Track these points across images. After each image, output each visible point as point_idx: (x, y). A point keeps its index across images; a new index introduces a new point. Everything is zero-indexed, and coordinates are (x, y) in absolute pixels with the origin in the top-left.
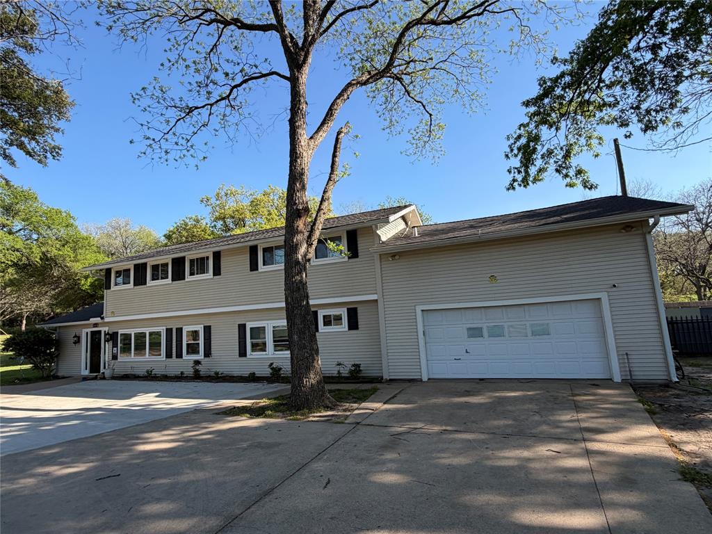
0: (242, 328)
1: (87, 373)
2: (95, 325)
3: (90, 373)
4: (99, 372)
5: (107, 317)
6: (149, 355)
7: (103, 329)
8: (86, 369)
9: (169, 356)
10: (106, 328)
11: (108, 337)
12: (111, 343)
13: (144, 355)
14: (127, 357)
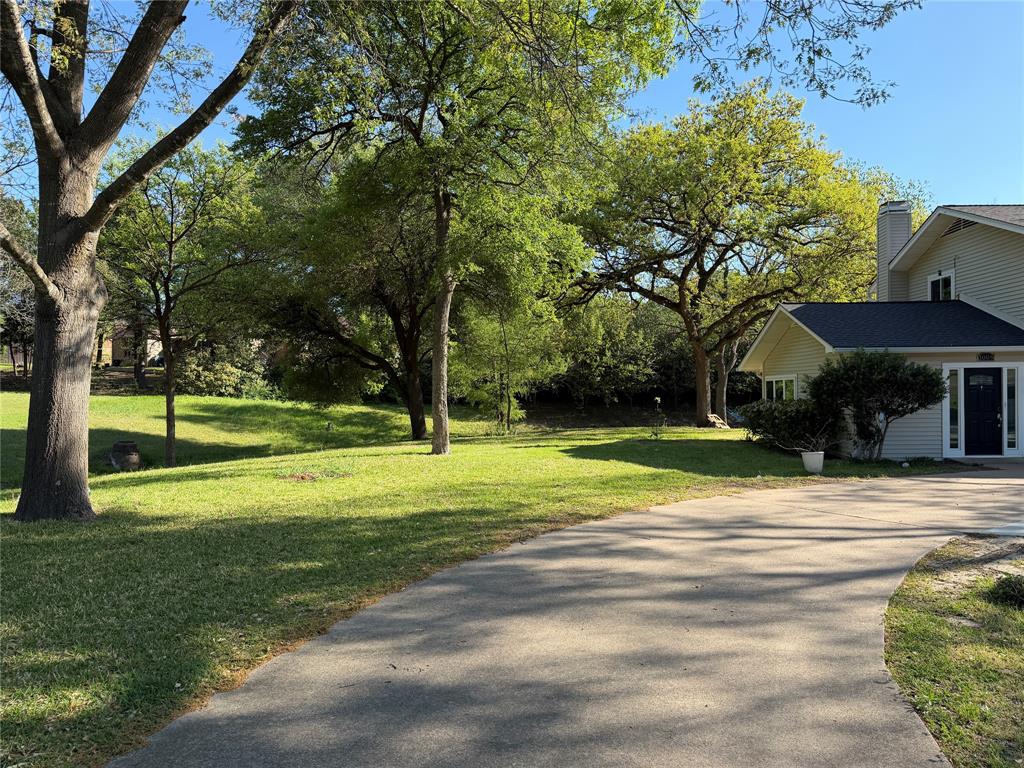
1: (959, 453)
2: (988, 357)
3: (966, 454)
4: (1000, 451)
7: (1006, 366)
8: (952, 447)
10: (1016, 365)
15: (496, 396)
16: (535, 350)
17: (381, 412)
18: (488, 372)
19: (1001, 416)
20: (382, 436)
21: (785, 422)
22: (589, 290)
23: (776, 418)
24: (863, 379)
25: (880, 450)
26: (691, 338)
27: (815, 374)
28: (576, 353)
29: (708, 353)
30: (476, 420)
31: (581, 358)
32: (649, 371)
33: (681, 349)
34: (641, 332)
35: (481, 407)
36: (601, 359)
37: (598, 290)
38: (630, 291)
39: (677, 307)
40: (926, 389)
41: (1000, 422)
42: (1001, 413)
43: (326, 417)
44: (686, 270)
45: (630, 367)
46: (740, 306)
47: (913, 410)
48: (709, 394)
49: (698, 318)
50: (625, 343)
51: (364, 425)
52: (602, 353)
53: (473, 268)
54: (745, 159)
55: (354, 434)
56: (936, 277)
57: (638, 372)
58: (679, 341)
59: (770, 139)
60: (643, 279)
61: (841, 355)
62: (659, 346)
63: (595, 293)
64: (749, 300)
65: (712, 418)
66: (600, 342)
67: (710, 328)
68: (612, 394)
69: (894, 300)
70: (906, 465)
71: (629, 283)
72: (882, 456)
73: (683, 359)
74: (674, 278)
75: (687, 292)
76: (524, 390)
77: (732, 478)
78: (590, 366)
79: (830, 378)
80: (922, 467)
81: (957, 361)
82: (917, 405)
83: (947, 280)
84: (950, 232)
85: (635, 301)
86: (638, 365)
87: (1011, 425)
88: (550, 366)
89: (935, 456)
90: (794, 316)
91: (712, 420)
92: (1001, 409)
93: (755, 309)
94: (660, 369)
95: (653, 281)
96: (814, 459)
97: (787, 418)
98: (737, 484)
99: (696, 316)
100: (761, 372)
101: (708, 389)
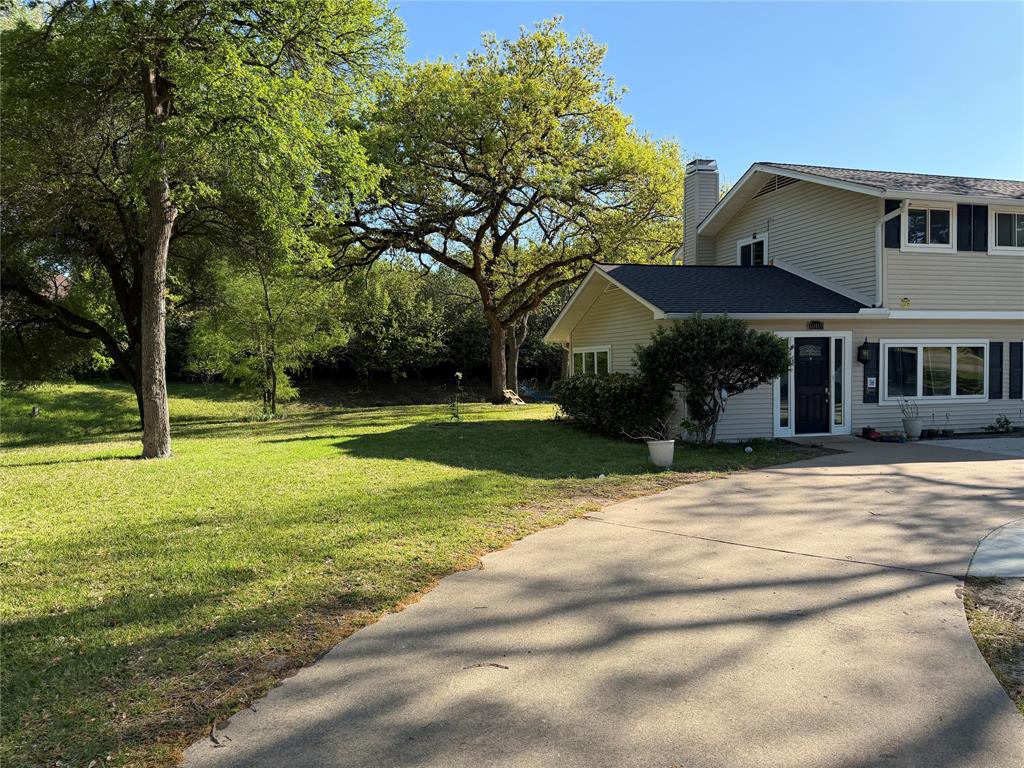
1: (789, 433)
2: (816, 325)
3: (797, 432)
4: (827, 429)
5: (891, 309)
6: (958, 394)
7: (833, 335)
8: (782, 425)
9: (996, 393)
10: (843, 334)
11: (867, 354)
12: (861, 367)
13: (947, 392)
14: (906, 398)
15: (261, 371)
16: (308, 318)
17: (111, 392)
18: (251, 343)
19: (829, 391)
20: (110, 423)
21: (608, 400)
22: (374, 249)
23: (597, 395)
24: (704, 350)
25: (713, 431)
26: (487, 308)
27: (647, 343)
28: (358, 323)
29: (504, 324)
30: (236, 400)
31: (365, 328)
32: (439, 344)
33: (471, 321)
34: (430, 302)
35: (243, 384)
36: (387, 330)
37: (384, 248)
38: (420, 251)
39: (472, 273)
40: (764, 360)
41: (827, 396)
42: (828, 386)
43: (30, 399)
44: (480, 233)
45: (419, 340)
46: (536, 274)
47: (753, 386)
48: (505, 368)
49: (493, 286)
50: (413, 313)
51: (86, 409)
52: (388, 324)
53: (204, 189)
55: (70, 421)
56: (750, 241)
57: (427, 345)
58: (469, 312)
59: (574, 87)
60: (435, 240)
61: (674, 321)
62: (449, 318)
63: (380, 253)
64: (547, 267)
65: (508, 393)
66: (386, 312)
67: (507, 297)
68: (400, 369)
69: (704, 263)
70: (749, 449)
71: (419, 243)
72: (717, 438)
73: (473, 332)
74: (467, 242)
75: (482, 257)
76: (295, 365)
77: (570, 480)
78: (374, 338)
79: (666, 348)
80: (764, 453)
81: (788, 329)
82: (756, 379)
83: (760, 244)
84: (763, 193)
85: (425, 266)
86: (428, 337)
87: (838, 400)
88: (328, 337)
89: (767, 436)
90: (613, 277)
91: (508, 395)
92: (829, 382)
93: (549, 278)
94: (451, 342)
95: (445, 243)
96: (663, 450)
97: (610, 396)
98: (584, 492)
99: (491, 284)
100: (568, 344)
101: (504, 362)
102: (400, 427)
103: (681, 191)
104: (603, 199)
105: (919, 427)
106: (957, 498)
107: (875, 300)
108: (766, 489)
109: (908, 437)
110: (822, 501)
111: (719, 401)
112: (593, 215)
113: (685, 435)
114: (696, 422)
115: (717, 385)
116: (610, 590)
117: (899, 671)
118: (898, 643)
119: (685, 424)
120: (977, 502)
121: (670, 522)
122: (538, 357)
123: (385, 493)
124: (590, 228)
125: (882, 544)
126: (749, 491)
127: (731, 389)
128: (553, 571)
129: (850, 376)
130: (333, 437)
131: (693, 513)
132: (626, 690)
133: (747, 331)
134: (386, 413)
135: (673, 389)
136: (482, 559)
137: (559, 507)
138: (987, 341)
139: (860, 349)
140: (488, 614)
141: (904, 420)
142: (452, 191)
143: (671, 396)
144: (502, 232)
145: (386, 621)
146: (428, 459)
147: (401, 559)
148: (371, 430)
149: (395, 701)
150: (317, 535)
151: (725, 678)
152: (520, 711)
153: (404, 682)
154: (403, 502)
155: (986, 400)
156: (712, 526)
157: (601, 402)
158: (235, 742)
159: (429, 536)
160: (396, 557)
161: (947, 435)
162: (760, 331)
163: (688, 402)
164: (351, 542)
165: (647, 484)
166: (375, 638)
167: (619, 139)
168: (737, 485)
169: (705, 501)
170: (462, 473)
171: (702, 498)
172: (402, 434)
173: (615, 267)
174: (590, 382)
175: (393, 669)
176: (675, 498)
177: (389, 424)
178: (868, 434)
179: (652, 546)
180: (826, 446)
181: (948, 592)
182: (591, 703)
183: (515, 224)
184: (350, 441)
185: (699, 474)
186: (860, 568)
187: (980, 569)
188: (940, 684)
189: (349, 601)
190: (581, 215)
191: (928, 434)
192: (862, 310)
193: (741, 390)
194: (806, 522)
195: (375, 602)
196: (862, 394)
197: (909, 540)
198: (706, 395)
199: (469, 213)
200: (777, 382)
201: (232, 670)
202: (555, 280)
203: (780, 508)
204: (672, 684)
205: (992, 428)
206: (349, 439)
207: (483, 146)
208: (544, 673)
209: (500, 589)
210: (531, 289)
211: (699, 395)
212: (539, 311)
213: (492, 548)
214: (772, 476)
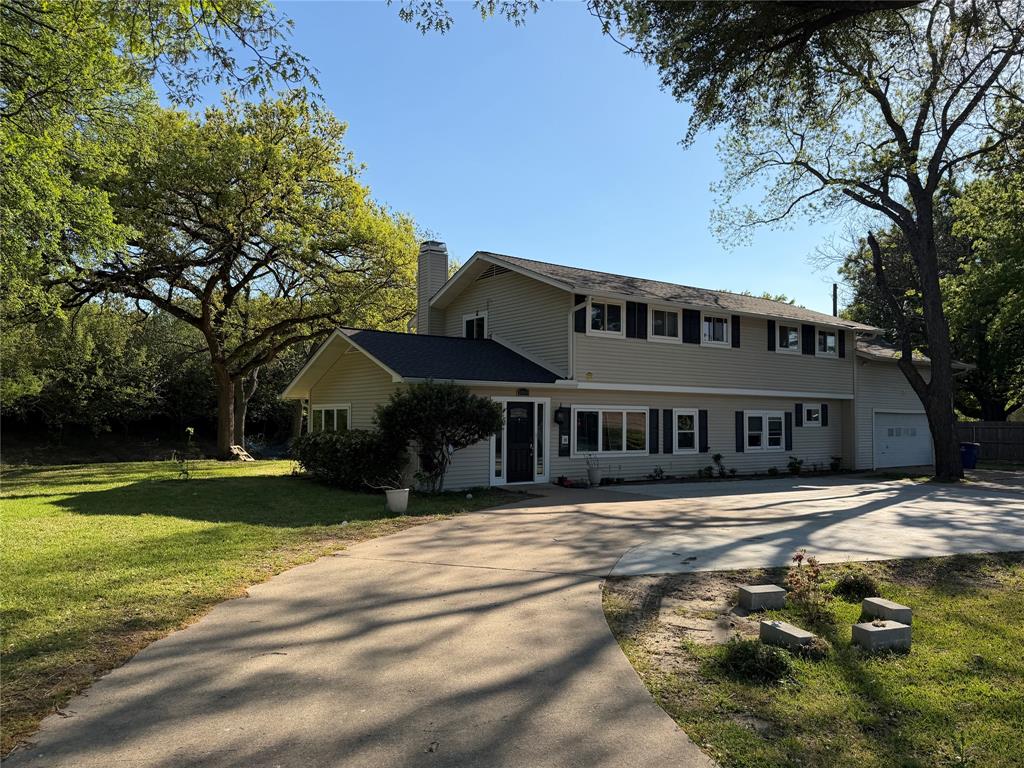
0: (739, 416)
1: (501, 482)
2: (523, 392)
3: (508, 482)
4: (532, 479)
5: (579, 381)
6: (627, 449)
7: (537, 400)
8: (497, 475)
9: (654, 450)
10: (544, 400)
11: (561, 417)
12: (557, 427)
13: (619, 448)
14: (590, 452)
19: (533, 446)
21: (349, 455)
23: (338, 451)
24: (435, 410)
25: (441, 481)
26: (214, 359)
27: (386, 403)
28: (53, 369)
29: (234, 377)
31: (61, 375)
32: (153, 395)
33: (191, 372)
34: (144, 349)
36: (89, 378)
38: (138, 297)
39: (200, 323)
40: (483, 420)
41: (532, 451)
42: (533, 443)
44: (211, 283)
45: (129, 390)
46: (271, 329)
47: (474, 442)
48: (233, 423)
49: (224, 337)
50: (123, 360)
52: (91, 370)
54: (289, 168)
56: (473, 317)
57: (138, 396)
58: (189, 362)
59: (314, 155)
60: (159, 286)
61: (410, 385)
62: (166, 367)
64: (284, 323)
65: (235, 449)
66: (88, 358)
67: (237, 350)
68: (104, 422)
69: (434, 334)
70: (470, 496)
71: (140, 288)
72: (444, 487)
73: (194, 383)
74: (195, 290)
75: (211, 307)
77: (315, 528)
78: (72, 387)
79: (403, 408)
80: (483, 498)
81: (502, 395)
82: (476, 436)
83: (482, 319)
84: (483, 277)
85: (143, 311)
86: (141, 388)
87: (540, 454)
88: (15, 385)
89: (484, 485)
90: (355, 341)
91: (235, 452)
92: (533, 439)
93: (285, 333)
94: (168, 393)
95: (171, 290)
96: (399, 497)
97: (351, 450)
98: (329, 537)
99: (220, 336)
100: (307, 401)
101: (232, 417)
102: (121, 485)
103: (415, 265)
104: (343, 261)
105: (599, 476)
106: (614, 527)
107: (567, 373)
108: (480, 526)
109: (592, 484)
110: (521, 532)
111: (446, 455)
112: (333, 277)
113: (417, 485)
114: (427, 474)
115: (445, 441)
116: (359, 603)
117: (554, 630)
118: (557, 617)
119: (417, 475)
120: (629, 530)
121: (405, 554)
122: (266, 411)
123: (133, 545)
124: (329, 288)
125: (560, 559)
126: (468, 528)
127: (456, 444)
128: (310, 594)
129: (549, 433)
130: (46, 496)
131: (423, 546)
132: (375, 657)
133: (470, 396)
134: (96, 471)
135: (408, 444)
136: (247, 590)
137: (308, 549)
138: (648, 408)
139: (557, 412)
140: (262, 625)
141: (589, 471)
142: (179, 236)
143: (406, 451)
144: (233, 283)
145: (173, 635)
146: (167, 514)
147: (172, 594)
148: (88, 488)
149: (203, 679)
150: (77, 580)
151: (445, 644)
152: (300, 676)
153: (205, 669)
154: (156, 551)
155: (648, 454)
156: (437, 554)
157: (342, 457)
158: (79, 714)
159: (193, 576)
160: (165, 592)
161: (620, 482)
162: (480, 396)
163: (420, 456)
164: (117, 583)
165: (385, 527)
166: (171, 646)
167: (358, 210)
168: (458, 524)
169: (433, 537)
170: (207, 525)
171: (428, 535)
172: (129, 491)
173: (357, 332)
174: (331, 438)
175: (193, 663)
176: (409, 536)
177: (105, 482)
178: (562, 482)
179: (391, 571)
180: (529, 492)
181: (595, 586)
182: (352, 666)
183: (249, 276)
184: (68, 499)
185: (429, 518)
186: (542, 575)
187: (619, 571)
188: (577, 635)
189: (136, 625)
190: (321, 276)
191: (606, 482)
192: (557, 381)
193: (464, 446)
194: (506, 548)
195: (160, 624)
196: (557, 448)
197: (579, 556)
198: (436, 450)
199: (200, 263)
200: (493, 439)
201: (49, 677)
202: (289, 336)
203: (490, 538)
204: (409, 651)
205: (651, 476)
206: (66, 497)
207: (219, 199)
208: (314, 654)
209: (268, 609)
210: (266, 343)
211: (430, 449)
212: (271, 366)
213: (253, 582)
214: (486, 516)
